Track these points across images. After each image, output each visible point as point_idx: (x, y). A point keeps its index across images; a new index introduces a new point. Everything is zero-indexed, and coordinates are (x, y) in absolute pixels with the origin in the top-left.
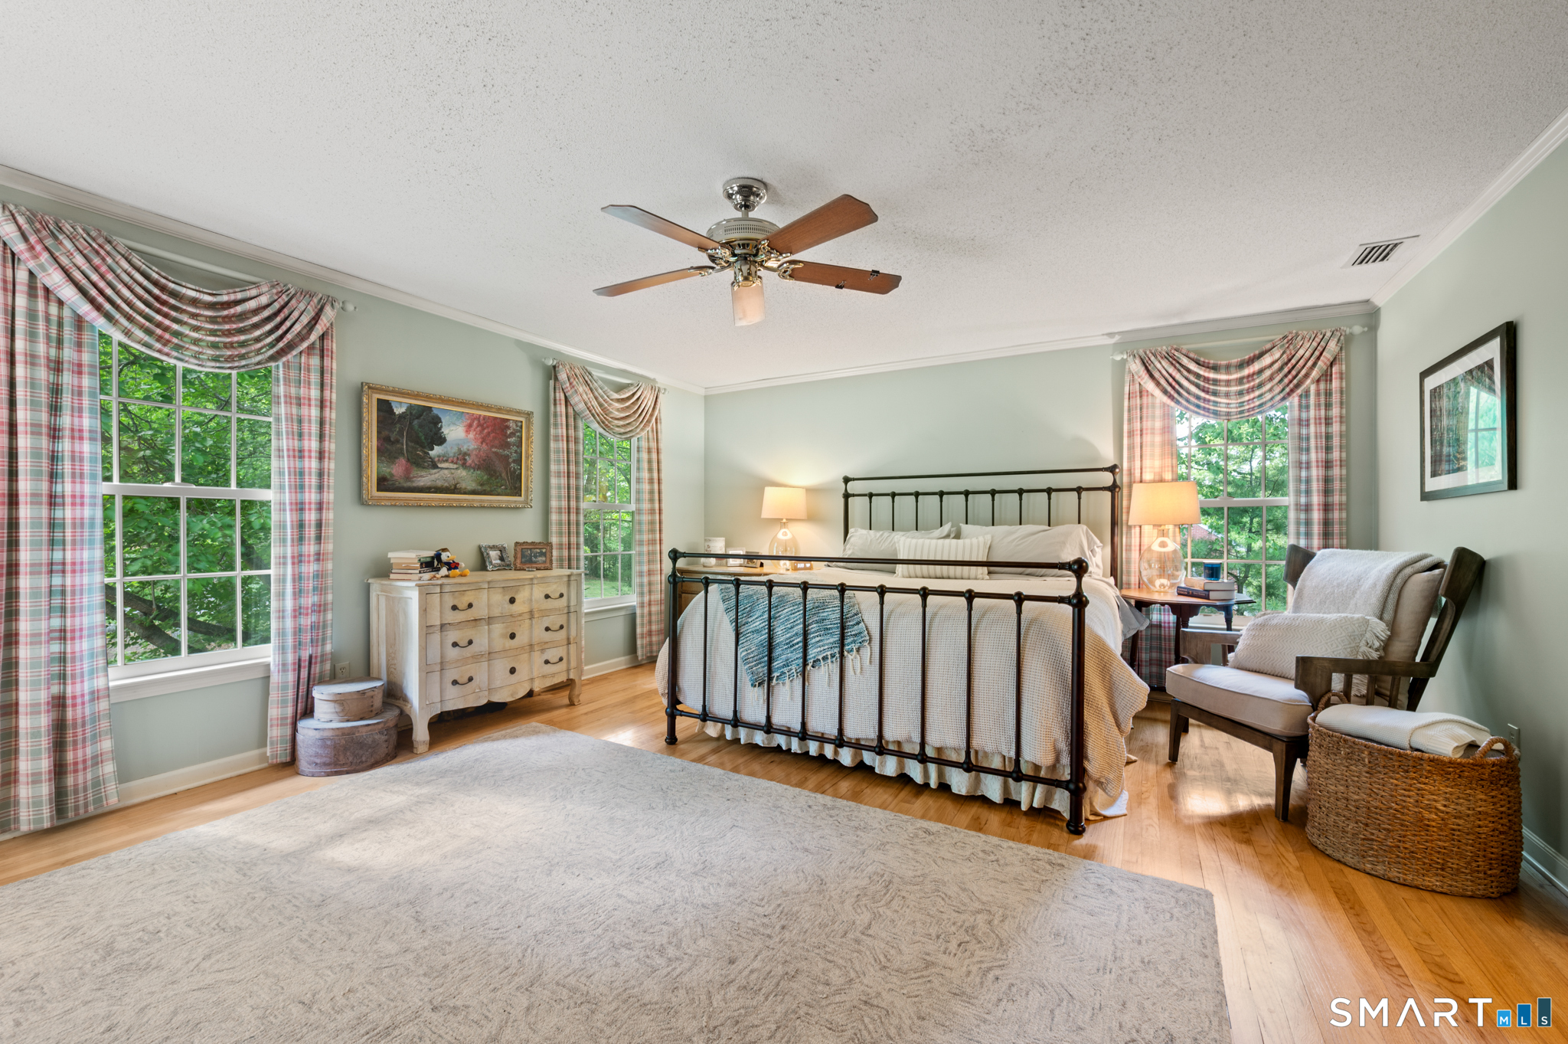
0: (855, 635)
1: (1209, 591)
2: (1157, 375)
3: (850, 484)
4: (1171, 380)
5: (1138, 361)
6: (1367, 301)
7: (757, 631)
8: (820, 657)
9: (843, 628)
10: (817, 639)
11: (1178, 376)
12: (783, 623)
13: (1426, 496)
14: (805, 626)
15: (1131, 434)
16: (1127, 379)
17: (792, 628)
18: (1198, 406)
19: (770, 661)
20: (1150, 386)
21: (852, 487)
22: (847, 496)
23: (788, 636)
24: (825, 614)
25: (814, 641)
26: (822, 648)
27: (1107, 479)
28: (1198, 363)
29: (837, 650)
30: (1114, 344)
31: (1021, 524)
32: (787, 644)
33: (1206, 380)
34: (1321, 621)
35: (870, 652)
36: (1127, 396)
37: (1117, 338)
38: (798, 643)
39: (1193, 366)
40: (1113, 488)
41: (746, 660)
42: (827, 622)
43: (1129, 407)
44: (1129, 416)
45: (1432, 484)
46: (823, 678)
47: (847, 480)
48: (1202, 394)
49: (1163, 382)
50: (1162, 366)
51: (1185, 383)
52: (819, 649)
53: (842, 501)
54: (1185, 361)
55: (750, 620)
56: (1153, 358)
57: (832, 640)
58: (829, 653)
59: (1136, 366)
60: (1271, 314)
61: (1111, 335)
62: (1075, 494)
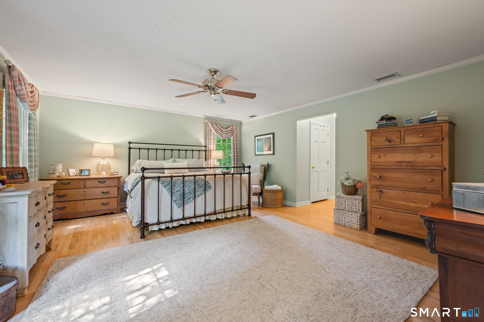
0: (208, 187)
1: (229, 172)
2: (214, 127)
3: (131, 144)
4: (216, 129)
5: (210, 123)
6: (241, 121)
7: (178, 191)
8: (200, 194)
9: (205, 185)
10: (198, 190)
11: (217, 128)
12: (187, 187)
13: (256, 155)
14: (195, 187)
15: (208, 139)
16: (208, 126)
17: (190, 188)
18: (221, 136)
19: (184, 198)
20: (213, 129)
21: (132, 145)
22: (130, 148)
23: (189, 190)
24: (199, 183)
25: (197, 190)
26: (200, 192)
27: (204, 148)
28: (221, 127)
29: (204, 192)
30: (204, 118)
31: (186, 159)
32: (189, 193)
33: (222, 130)
34: (255, 175)
35: (212, 191)
36: (207, 130)
37: (205, 117)
38: (192, 192)
39: (220, 127)
40: (206, 151)
41: (175, 201)
42: (200, 185)
43: (208, 133)
44: (208, 135)
45: (257, 153)
46: (200, 200)
47: (130, 143)
48: (221, 133)
49: (215, 129)
50: (214, 125)
51: (219, 130)
52: (199, 192)
53: (128, 150)
54: (218, 125)
55: (175, 188)
56: (213, 123)
57: (202, 189)
58: (202, 193)
59: (210, 124)
60: (229, 119)
61: (204, 116)
62: (198, 151)
